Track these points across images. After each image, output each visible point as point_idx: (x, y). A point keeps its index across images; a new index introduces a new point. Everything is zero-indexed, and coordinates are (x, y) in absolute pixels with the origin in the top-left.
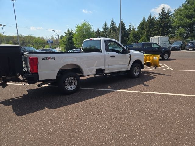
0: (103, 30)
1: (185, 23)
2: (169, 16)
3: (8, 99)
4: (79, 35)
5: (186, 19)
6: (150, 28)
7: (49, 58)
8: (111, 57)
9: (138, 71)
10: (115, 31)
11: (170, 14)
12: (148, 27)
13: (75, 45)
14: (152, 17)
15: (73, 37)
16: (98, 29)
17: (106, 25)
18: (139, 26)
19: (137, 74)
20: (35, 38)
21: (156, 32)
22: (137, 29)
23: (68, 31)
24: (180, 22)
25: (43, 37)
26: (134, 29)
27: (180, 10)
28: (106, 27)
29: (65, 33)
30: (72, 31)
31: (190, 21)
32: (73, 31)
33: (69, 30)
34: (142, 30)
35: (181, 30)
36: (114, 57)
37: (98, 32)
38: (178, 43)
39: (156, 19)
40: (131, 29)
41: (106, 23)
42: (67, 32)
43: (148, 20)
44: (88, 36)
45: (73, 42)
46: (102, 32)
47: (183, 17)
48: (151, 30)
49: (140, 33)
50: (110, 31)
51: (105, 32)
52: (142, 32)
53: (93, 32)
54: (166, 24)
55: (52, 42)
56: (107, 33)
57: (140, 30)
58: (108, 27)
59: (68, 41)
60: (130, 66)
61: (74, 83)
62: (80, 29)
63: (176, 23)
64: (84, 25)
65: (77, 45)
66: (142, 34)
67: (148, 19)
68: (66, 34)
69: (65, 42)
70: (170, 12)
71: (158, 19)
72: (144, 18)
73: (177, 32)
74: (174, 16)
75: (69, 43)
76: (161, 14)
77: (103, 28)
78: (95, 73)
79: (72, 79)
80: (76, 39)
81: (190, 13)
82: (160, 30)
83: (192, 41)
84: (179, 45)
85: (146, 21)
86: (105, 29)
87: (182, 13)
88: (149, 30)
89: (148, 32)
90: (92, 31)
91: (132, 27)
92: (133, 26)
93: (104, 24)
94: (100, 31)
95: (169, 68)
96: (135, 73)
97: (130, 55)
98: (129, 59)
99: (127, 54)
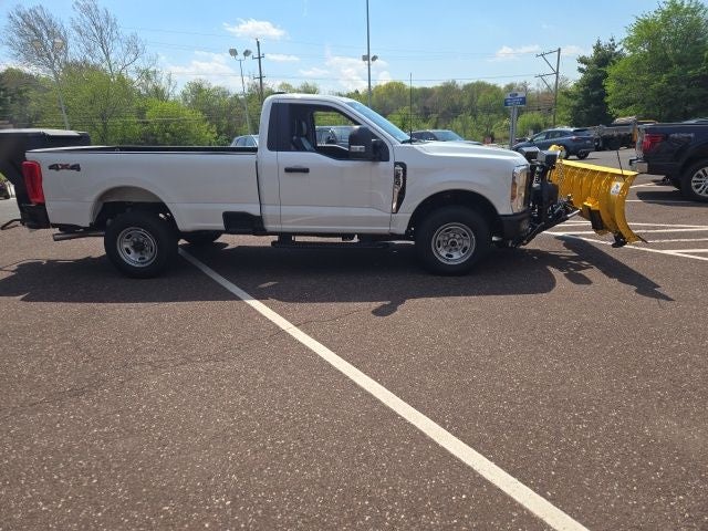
4: (638, 62)
7: (65, 167)
8: (288, 170)
9: (467, 244)
15: (606, 75)
19: (458, 257)
20: (493, 89)
23: (598, 48)
25: (525, 85)
29: (582, 60)
30: (612, 47)
32: (616, 50)
33: (603, 45)
36: (306, 171)
44: (680, 63)
55: (524, 101)
60: (406, 215)
61: (151, 248)
64: (673, 11)
68: (586, 63)
69: (575, 97)
75: (589, 101)
78: (220, 225)
79: (143, 235)
80: (620, 80)
96: (444, 254)
97: (403, 165)
98: (397, 183)
99: (382, 164)
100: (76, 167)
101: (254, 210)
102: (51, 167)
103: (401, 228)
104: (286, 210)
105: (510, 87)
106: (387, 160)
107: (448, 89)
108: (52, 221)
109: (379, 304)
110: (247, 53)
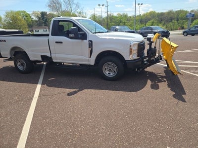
7: (3, 41)
8: (56, 42)
9: (115, 70)
19: (112, 74)
36: (62, 43)
78: (40, 59)
96: (107, 72)
97: (91, 41)
98: (89, 47)
99: (85, 41)
100: (5, 41)
101: (49, 55)
104: (57, 55)
105: (192, 11)
106: (86, 39)
107: (170, 13)
108: (3, 56)
109: (74, 90)
110: (103, 5)
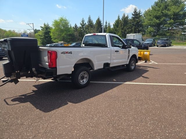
0: (81, 26)
1: (154, 23)
2: (140, 16)
3: (19, 96)
4: (57, 30)
5: (155, 19)
6: (124, 26)
7: (67, 53)
8: (116, 51)
9: (134, 65)
10: (92, 27)
11: (141, 15)
12: (122, 25)
13: (52, 40)
14: (126, 16)
15: (50, 32)
16: (76, 25)
17: (83, 21)
18: (114, 24)
21: (130, 30)
22: (112, 27)
24: (149, 21)
26: (110, 26)
27: (149, 11)
28: (83, 23)
29: (41, 27)
30: (48, 25)
31: (158, 21)
32: (49, 26)
33: (46, 24)
34: (117, 27)
35: (150, 29)
36: (118, 51)
37: (76, 27)
38: (150, 41)
39: (129, 18)
40: (107, 26)
41: (83, 19)
42: (43, 26)
43: (122, 19)
45: (50, 36)
46: (80, 27)
47: (152, 18)
48: (125, 27)
49: (116, 31)
50: (88, 27)
51: (83, 28)
52: (117, 29)
53: (71, 27)
54: (138, 23)
55: (27, 36)
56: (84, 29)
57: (115, 28)
58: (85, 24)
59: (44, 35)
60: (129, 60)
61: (86, 77)
62: (57, 24)
63: (146, 22)
64: (62, 20)
65: (55, 39)
66: (117, 31)
67: (123, 17)
69: (42, 36)
70: (141, 13)
71: (131, 18)
72: (119, 17)
73: (147, 31)
74: (145, 16)
75: (45, 37)
76: (134, 14)
77: (81, 24)
79: (85, 74)
80: (53, 33)
81: (158, 14)
82: (133, 28)
83: (162, 39)
84: (151, 42)
85: (121, 19)
86: (83, 25)
87: (151, 14)
88: (123, 28)
89: (123, 30)
90: (69, 26)
91: (107, 24)
92: (109, 24)
93: (82, 21)
94: (78, 27)
95: (153, 62)
97: (129, 50)
101: (109, 62)
102: (62, 53)
103: (128, 63)
104: (115, 61)
